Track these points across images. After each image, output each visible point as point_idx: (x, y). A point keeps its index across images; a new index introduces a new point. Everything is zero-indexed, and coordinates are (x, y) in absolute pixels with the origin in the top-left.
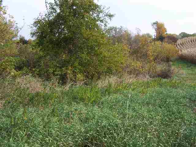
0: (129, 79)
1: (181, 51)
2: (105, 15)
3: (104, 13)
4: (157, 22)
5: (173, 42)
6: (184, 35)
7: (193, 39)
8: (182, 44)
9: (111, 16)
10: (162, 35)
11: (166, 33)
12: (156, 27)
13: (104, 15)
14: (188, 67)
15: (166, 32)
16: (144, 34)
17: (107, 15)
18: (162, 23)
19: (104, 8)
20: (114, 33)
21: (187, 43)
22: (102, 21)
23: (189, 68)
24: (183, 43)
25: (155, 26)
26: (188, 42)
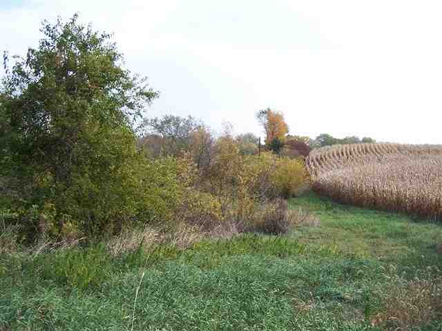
0: (189, 236)
1: (316, 174)
2: (137, 94)
3: (135, 90)
4: (269, 110)
5: (301, 153)
6: (327, 141)
7: (342, 150)
8: (320, 160)
9: (150, 96)
10: (277, 138)
11: (286, 135)
12: (267, 121)
13: (134, 94)
14: (327, 209)
15: (287, 132)
16: (242, 135)
17: (141, 93)
18: (280, 113)
19: (134, 79)
20: (172, 130)
21: (330, 157)
22: (131, 106)
23: (329, 212)
24: (321, 158)
25: (264, 120)
26: (332, 156)
